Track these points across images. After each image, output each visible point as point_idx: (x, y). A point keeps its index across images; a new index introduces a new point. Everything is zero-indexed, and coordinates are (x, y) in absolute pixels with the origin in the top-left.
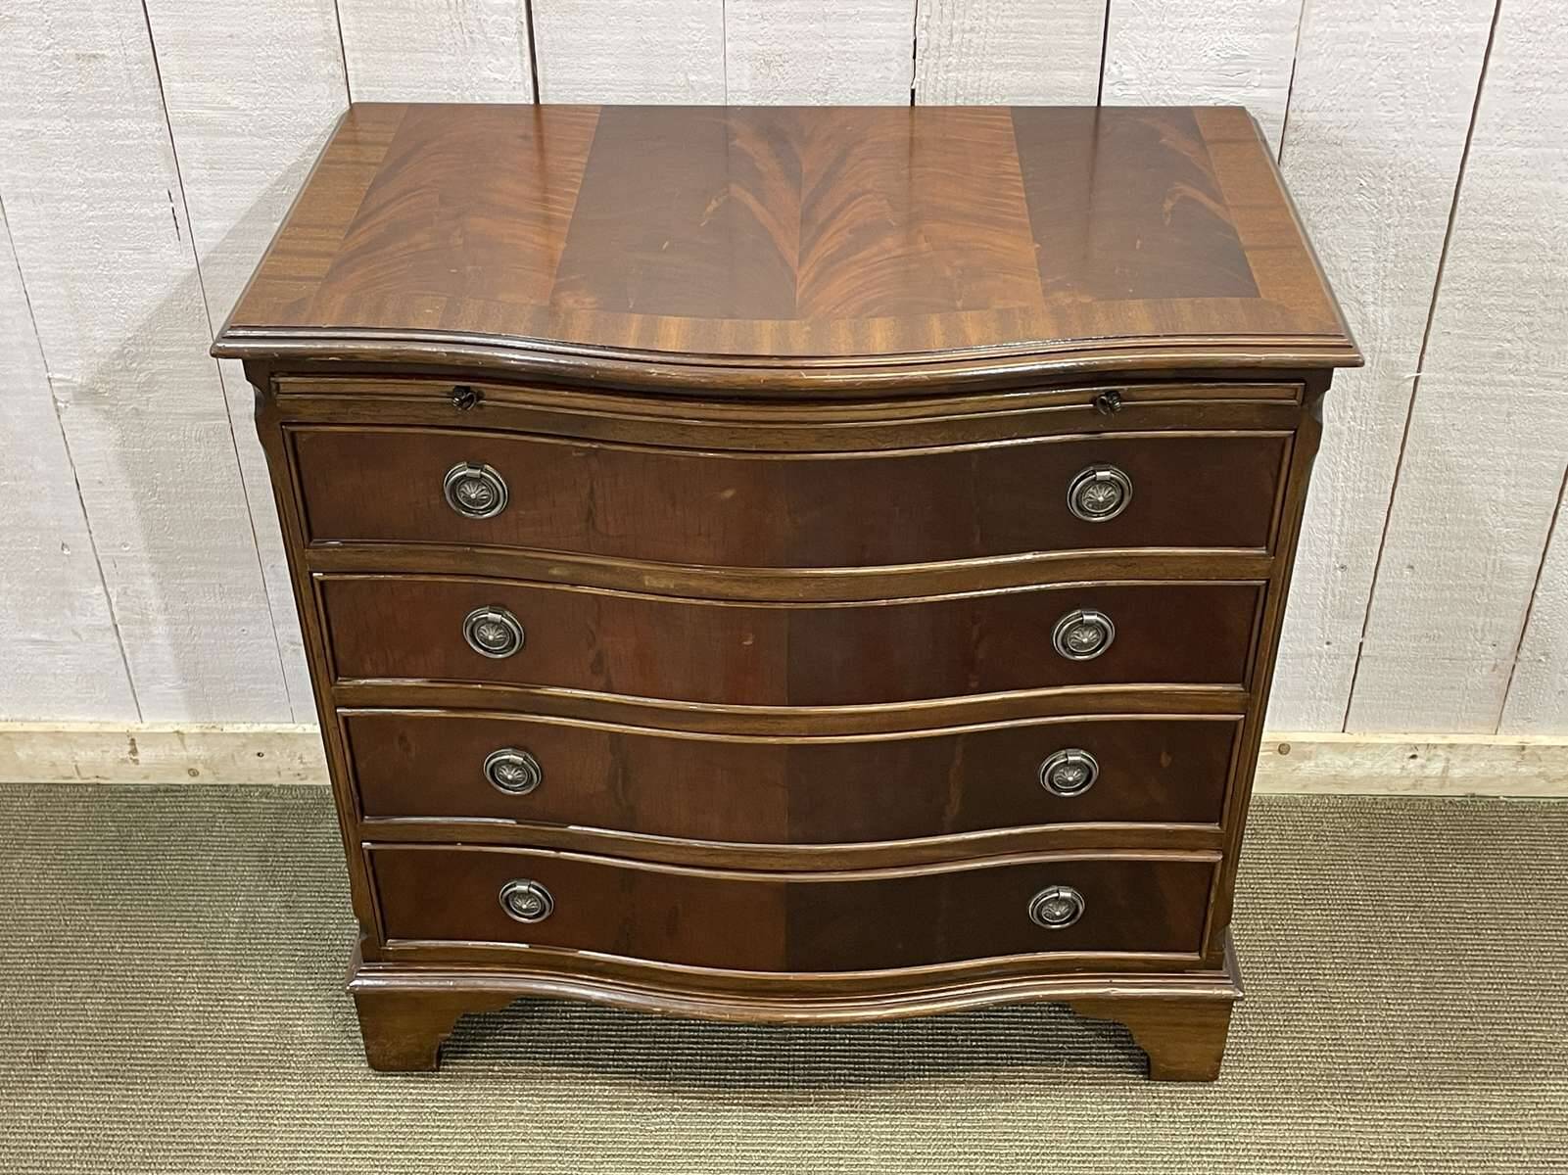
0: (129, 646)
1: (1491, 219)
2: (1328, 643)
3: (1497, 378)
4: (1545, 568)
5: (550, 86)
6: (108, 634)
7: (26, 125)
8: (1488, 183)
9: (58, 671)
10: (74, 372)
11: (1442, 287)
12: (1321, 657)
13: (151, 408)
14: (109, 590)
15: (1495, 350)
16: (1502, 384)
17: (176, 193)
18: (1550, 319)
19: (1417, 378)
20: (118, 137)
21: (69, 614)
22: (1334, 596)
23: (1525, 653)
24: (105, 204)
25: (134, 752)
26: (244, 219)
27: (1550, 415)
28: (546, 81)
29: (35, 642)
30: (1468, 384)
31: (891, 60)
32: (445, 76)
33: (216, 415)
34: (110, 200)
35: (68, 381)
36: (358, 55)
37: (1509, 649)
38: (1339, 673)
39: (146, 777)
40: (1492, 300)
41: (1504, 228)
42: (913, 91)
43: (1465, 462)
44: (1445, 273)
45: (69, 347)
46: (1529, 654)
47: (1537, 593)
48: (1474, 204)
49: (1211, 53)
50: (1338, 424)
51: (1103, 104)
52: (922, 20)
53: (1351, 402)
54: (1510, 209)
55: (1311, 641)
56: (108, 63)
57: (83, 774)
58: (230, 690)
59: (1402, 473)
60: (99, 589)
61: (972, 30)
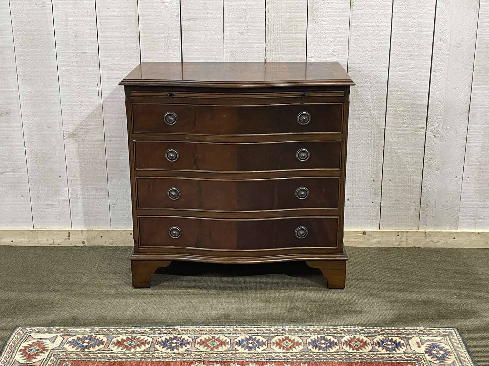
0: (72, 205)
1: (396, 89)
2: (373, 203)
3: (404, 129)
4: (423, 180)
5: (185, 59)
6: (67, 201)
7: (68, 68)
8: (394, 80)
9: (52, 213)
10: (69, 129)
11: (388, 106)
12: (371, 206)
13: (86, 139)
14: (69, 189)
15: (402, 121)
16: (405, 130)
17: (99, 85)
18: (414, 114)
19: (385, 129)
20: (88, 71)
21: (58, 196)
22: (372, 189)
23: (422, 205)
24: (83, 87)
25: (69, 236)
26: (114, 90)
27: (418, 138)
28: (184, 58)
29: (48, 204)
30: (397, 130)
31: (260, 52)
32: (162, 56)
33: (102, 140)
34: (84, 86)
35: (68, 131)
36: (143, 52)
37: (418, 204)
38: (376, 211)
39: (71, 244)
40: (400, 109)
41: (400, 91)
42: (265, 60)
43: (399, 151)
44: (388, 102)
45: (69, 123)
46: (423, 205)
47: (423, 187)
48: (392, 85)
49: (330, 51)
50: (368, 141)
51: (307, 61)
52: (267, 44)
53: (370, 135)
54: (401, 86)
55: (368, 202)
56: (88, 54)
57: (55, 244)
58: (96, 219)
59: (385, 154)
60: (67, 189)
61: (277, 46)
